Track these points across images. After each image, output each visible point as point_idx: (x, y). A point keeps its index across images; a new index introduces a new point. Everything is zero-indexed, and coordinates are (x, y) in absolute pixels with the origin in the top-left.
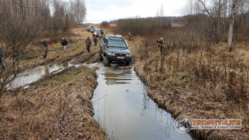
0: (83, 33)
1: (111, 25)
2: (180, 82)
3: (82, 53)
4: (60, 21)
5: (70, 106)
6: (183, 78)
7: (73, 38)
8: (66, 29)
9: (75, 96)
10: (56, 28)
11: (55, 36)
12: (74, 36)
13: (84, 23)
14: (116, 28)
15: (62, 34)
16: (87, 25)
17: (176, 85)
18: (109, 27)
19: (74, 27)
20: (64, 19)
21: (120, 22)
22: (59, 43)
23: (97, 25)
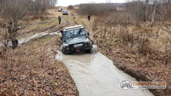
0: (55, 13)
1: (75, 8)
2: (114, 44)
3: (55, 26)
4: (40, 4)
5: (47, 55)
6: (116, 41)
7: (48, 16)
8: (43, 10)
9: (50, 50)
10: (37, 9)
11: (37, 14)
12: (49, 14)
13: (56, 6)
14: (78, 9)
15: (41, 13)
16: (58, 7)
17: (111, 45)
18: (74, 9)
19: (49, 9)
20: (42, 3)
21: (81, 5)
22: (39, 19)
23: (65, 7)
